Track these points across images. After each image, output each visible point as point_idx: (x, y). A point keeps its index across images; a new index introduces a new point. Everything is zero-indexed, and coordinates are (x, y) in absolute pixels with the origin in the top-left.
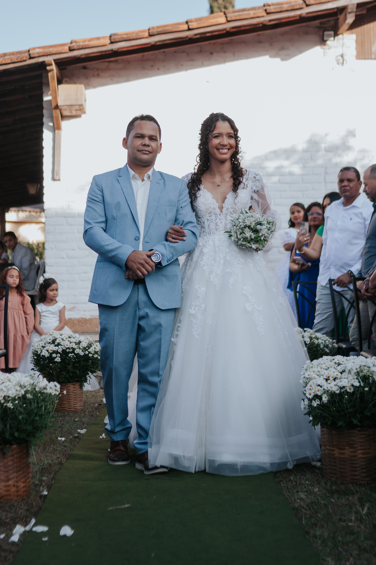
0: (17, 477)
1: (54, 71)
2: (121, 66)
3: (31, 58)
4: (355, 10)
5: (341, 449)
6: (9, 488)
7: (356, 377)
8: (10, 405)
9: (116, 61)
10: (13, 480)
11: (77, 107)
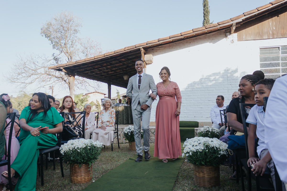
0: (85, 175)
1: (143, 51)
2: (163, 48)
3: (136, 47)
4: (235, 25)
5: (199, 173)
6: (82, 179)
7: (203, 145)
8: (79, 151)
9: (162, 47)
10: (83, 176)
11: (150, 61)
